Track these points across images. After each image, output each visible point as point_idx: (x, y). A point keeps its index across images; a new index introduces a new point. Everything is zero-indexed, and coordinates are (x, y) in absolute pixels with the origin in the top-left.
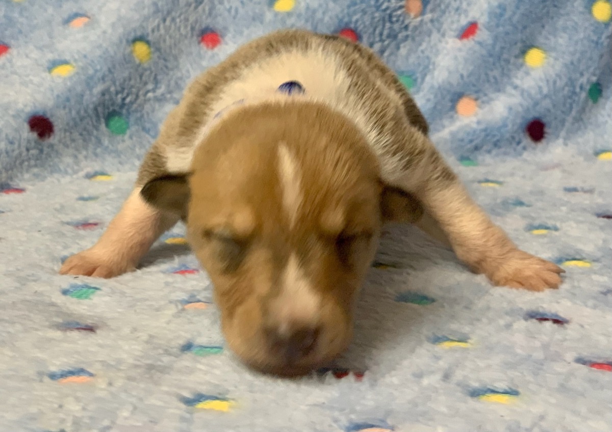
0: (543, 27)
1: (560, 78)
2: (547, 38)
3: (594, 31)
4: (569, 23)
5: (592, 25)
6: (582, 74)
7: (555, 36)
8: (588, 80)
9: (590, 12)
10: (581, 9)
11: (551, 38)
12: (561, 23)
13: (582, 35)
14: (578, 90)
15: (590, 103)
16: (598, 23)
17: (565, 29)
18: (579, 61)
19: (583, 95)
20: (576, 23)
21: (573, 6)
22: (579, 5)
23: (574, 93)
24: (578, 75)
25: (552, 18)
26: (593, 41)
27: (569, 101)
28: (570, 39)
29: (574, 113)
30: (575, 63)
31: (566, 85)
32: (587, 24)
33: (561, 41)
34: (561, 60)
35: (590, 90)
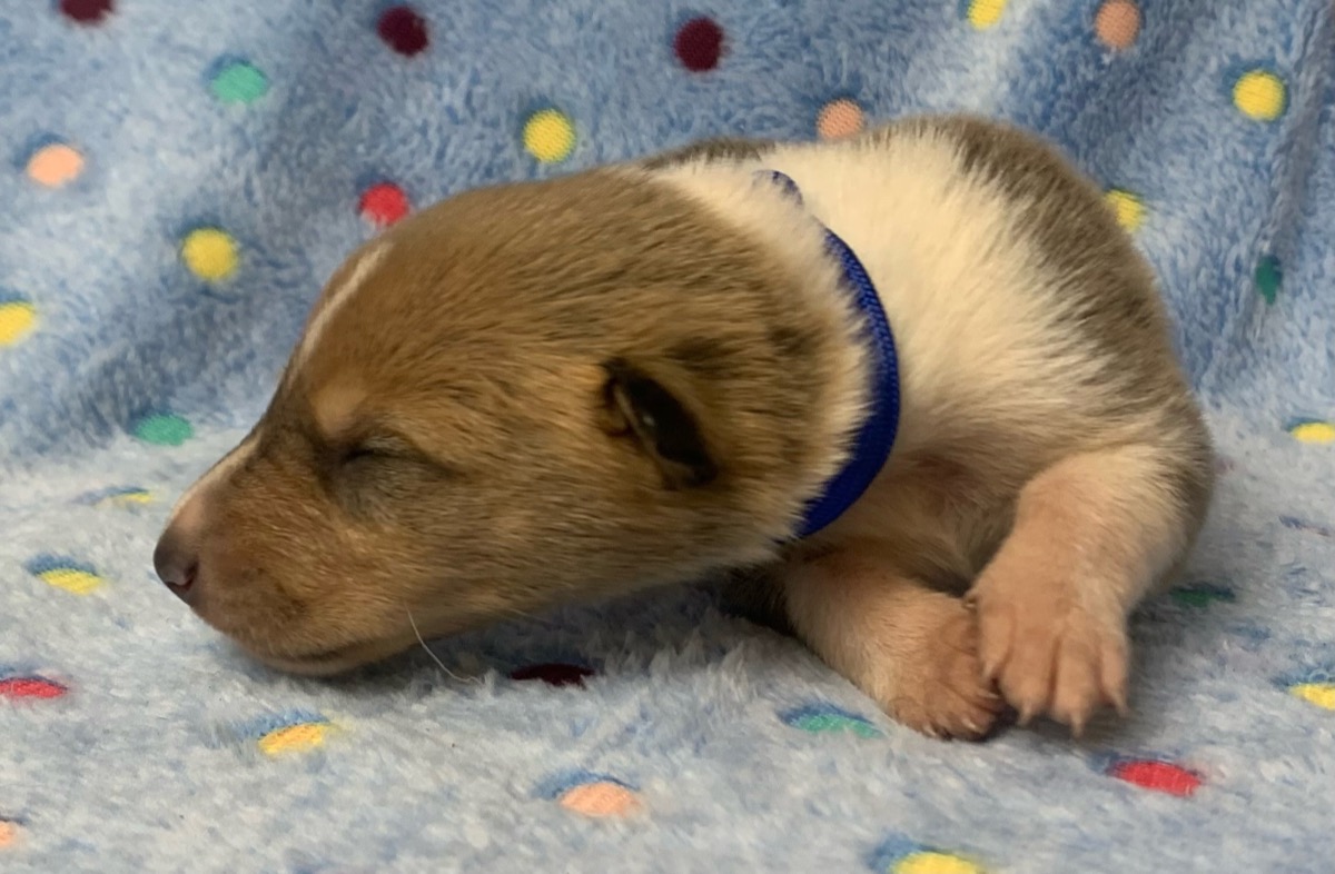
0: (1131, 140)
1: (1185, 252)
2: (1140, 167)
3: (1245, 143)
4: (1188, 131)
5: (1239, 129)
6: (1234, 239)
7: (1159, 163)
8: (1252, 253)
9: (1230, 101)
10: (1211, 97)
11: (1151, 164)
12: (1168, 130)
13: (1218, 156)
14: (1230, 273)
15: (1262, 302)
16: (1252, 123)
17: (1179, 144)
18: (1222, 210)
19: (1246, 284)
20: (1202, 129)
21: (1193, 92)
22: (1204, 88)
23: (1222, 279)
24: (1225, 242)
25: (1149, 120)
26: (1246, 164)
27: (1216, 300)
28: (1192, 166)
29: (1229, 328)
30: (1213, 214)
31: (1201, 264)
32: (1227, 129)
33: (1172, 173)
34: (1180, 214)
35: (1258, 271)
